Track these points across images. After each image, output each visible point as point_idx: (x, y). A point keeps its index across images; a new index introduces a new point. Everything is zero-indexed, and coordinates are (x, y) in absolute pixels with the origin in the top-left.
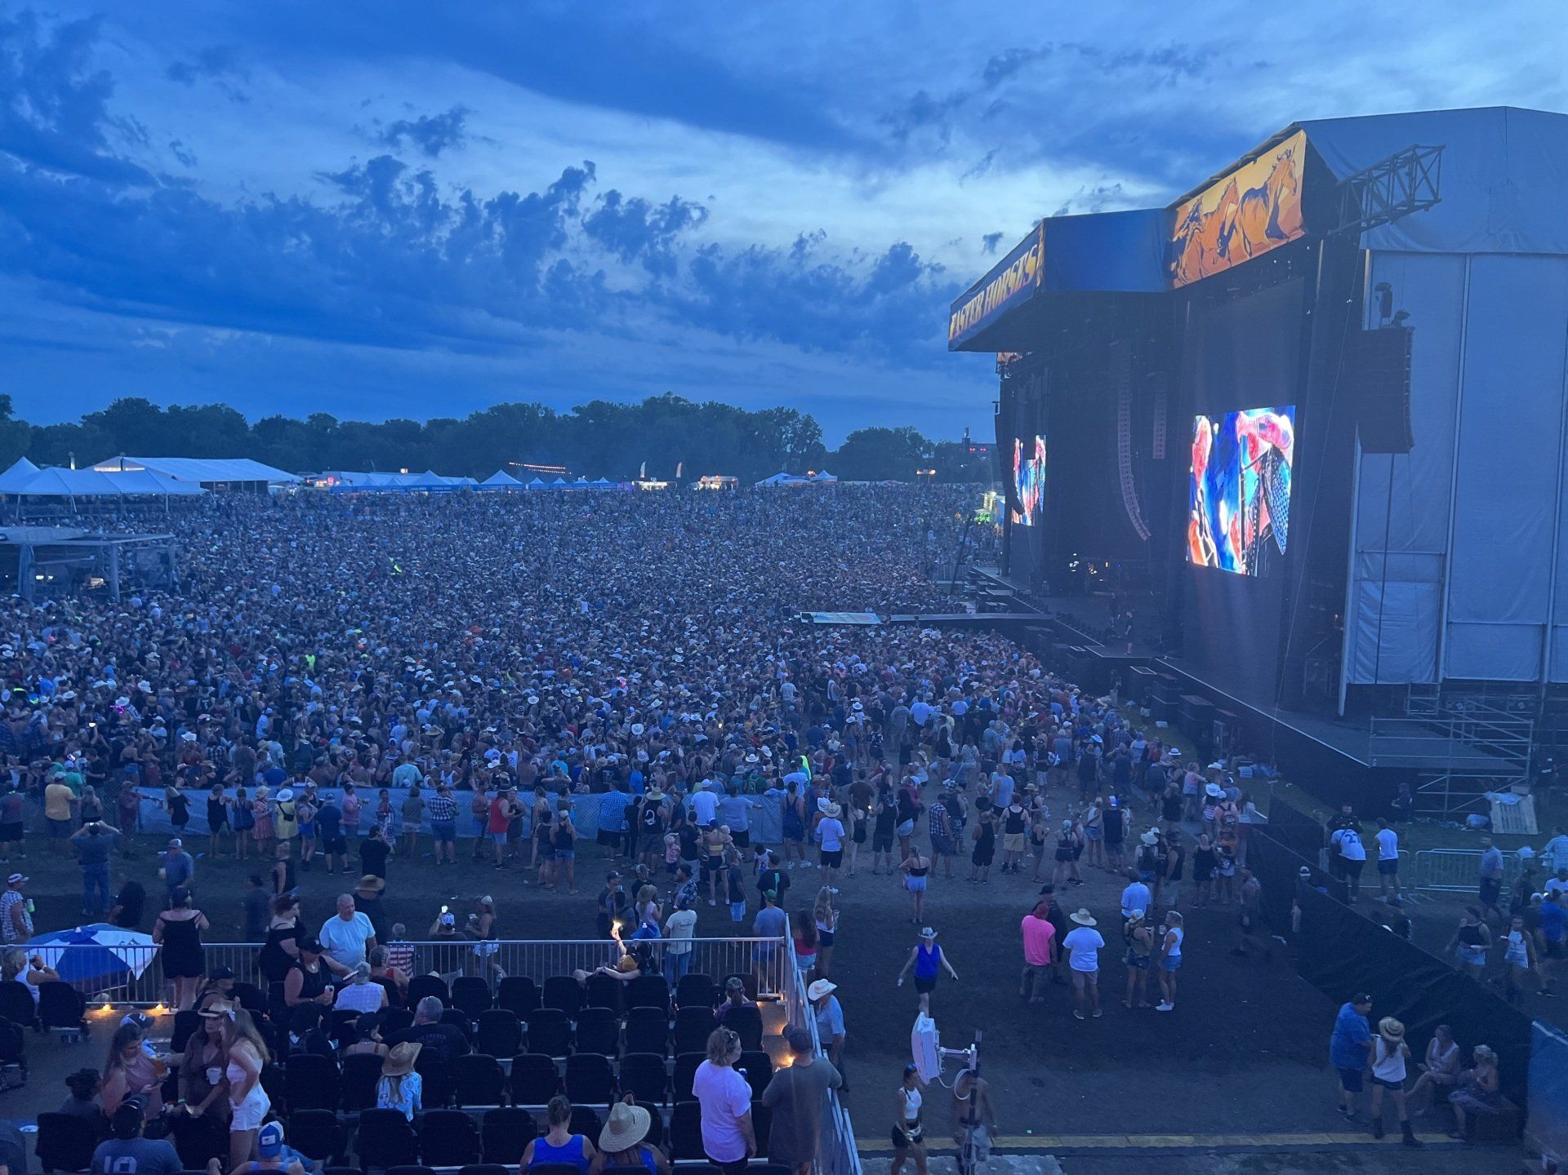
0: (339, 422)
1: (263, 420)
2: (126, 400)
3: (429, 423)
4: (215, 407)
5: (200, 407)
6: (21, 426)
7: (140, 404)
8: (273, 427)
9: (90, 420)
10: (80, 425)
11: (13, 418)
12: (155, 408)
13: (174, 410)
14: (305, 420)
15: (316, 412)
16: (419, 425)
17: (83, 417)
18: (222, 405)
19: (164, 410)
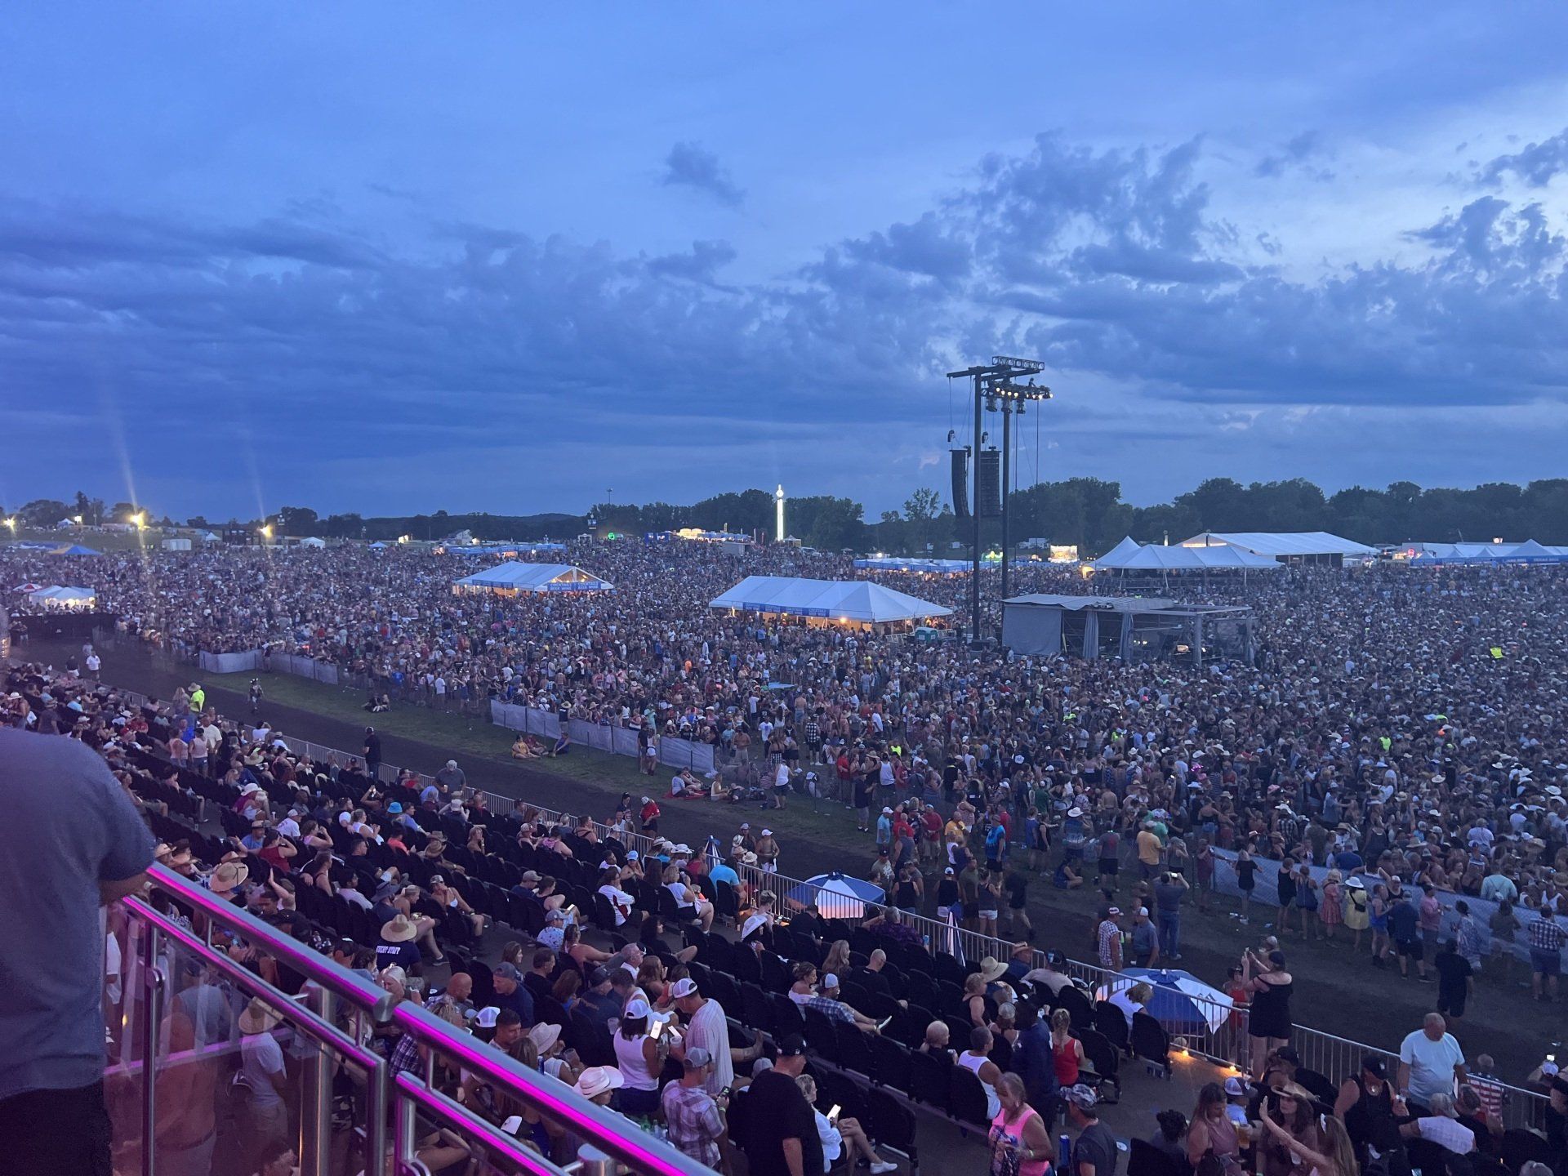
0: (1423, 490)
1: (1340, 492)
2: (1213, 481)
3: (1532, 485)
4: (1293, 482)
5: (1279, 482)
6: (1126, 508)
7: (1225, 483)
8: (1352, 500)
9: (1182, 500)
10: (1173, 506)
11: (1120, 502)
12: (1239, 486)
13: (1255, 487)
14: (1385, 490)
15: (1396, 481)
16: (1519, 488)
17: (1176, 499)
18: (1301, 479)
19: (1246, 487)
